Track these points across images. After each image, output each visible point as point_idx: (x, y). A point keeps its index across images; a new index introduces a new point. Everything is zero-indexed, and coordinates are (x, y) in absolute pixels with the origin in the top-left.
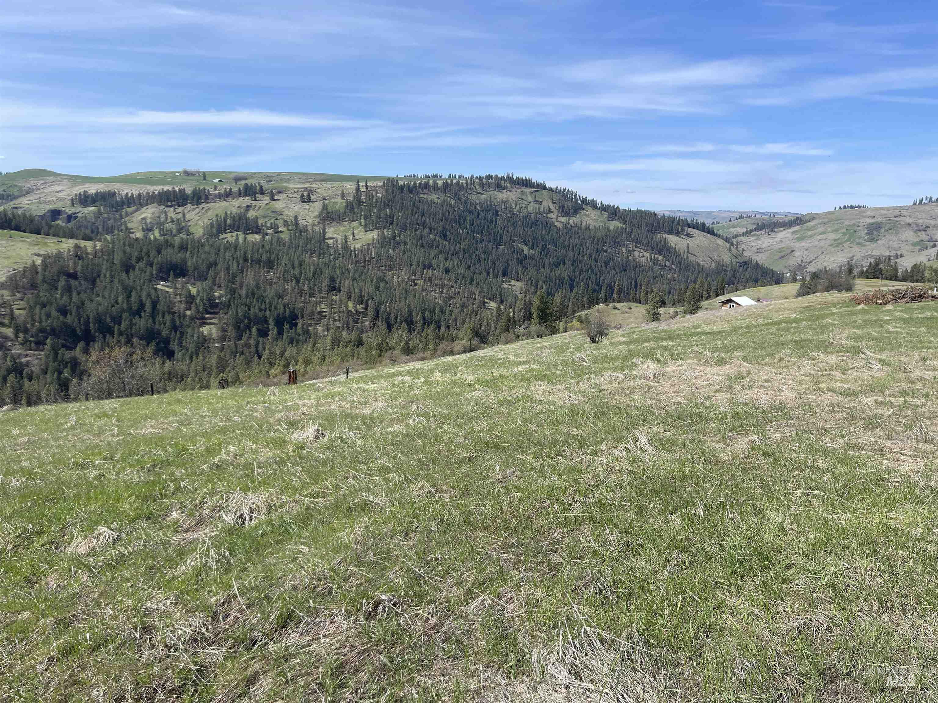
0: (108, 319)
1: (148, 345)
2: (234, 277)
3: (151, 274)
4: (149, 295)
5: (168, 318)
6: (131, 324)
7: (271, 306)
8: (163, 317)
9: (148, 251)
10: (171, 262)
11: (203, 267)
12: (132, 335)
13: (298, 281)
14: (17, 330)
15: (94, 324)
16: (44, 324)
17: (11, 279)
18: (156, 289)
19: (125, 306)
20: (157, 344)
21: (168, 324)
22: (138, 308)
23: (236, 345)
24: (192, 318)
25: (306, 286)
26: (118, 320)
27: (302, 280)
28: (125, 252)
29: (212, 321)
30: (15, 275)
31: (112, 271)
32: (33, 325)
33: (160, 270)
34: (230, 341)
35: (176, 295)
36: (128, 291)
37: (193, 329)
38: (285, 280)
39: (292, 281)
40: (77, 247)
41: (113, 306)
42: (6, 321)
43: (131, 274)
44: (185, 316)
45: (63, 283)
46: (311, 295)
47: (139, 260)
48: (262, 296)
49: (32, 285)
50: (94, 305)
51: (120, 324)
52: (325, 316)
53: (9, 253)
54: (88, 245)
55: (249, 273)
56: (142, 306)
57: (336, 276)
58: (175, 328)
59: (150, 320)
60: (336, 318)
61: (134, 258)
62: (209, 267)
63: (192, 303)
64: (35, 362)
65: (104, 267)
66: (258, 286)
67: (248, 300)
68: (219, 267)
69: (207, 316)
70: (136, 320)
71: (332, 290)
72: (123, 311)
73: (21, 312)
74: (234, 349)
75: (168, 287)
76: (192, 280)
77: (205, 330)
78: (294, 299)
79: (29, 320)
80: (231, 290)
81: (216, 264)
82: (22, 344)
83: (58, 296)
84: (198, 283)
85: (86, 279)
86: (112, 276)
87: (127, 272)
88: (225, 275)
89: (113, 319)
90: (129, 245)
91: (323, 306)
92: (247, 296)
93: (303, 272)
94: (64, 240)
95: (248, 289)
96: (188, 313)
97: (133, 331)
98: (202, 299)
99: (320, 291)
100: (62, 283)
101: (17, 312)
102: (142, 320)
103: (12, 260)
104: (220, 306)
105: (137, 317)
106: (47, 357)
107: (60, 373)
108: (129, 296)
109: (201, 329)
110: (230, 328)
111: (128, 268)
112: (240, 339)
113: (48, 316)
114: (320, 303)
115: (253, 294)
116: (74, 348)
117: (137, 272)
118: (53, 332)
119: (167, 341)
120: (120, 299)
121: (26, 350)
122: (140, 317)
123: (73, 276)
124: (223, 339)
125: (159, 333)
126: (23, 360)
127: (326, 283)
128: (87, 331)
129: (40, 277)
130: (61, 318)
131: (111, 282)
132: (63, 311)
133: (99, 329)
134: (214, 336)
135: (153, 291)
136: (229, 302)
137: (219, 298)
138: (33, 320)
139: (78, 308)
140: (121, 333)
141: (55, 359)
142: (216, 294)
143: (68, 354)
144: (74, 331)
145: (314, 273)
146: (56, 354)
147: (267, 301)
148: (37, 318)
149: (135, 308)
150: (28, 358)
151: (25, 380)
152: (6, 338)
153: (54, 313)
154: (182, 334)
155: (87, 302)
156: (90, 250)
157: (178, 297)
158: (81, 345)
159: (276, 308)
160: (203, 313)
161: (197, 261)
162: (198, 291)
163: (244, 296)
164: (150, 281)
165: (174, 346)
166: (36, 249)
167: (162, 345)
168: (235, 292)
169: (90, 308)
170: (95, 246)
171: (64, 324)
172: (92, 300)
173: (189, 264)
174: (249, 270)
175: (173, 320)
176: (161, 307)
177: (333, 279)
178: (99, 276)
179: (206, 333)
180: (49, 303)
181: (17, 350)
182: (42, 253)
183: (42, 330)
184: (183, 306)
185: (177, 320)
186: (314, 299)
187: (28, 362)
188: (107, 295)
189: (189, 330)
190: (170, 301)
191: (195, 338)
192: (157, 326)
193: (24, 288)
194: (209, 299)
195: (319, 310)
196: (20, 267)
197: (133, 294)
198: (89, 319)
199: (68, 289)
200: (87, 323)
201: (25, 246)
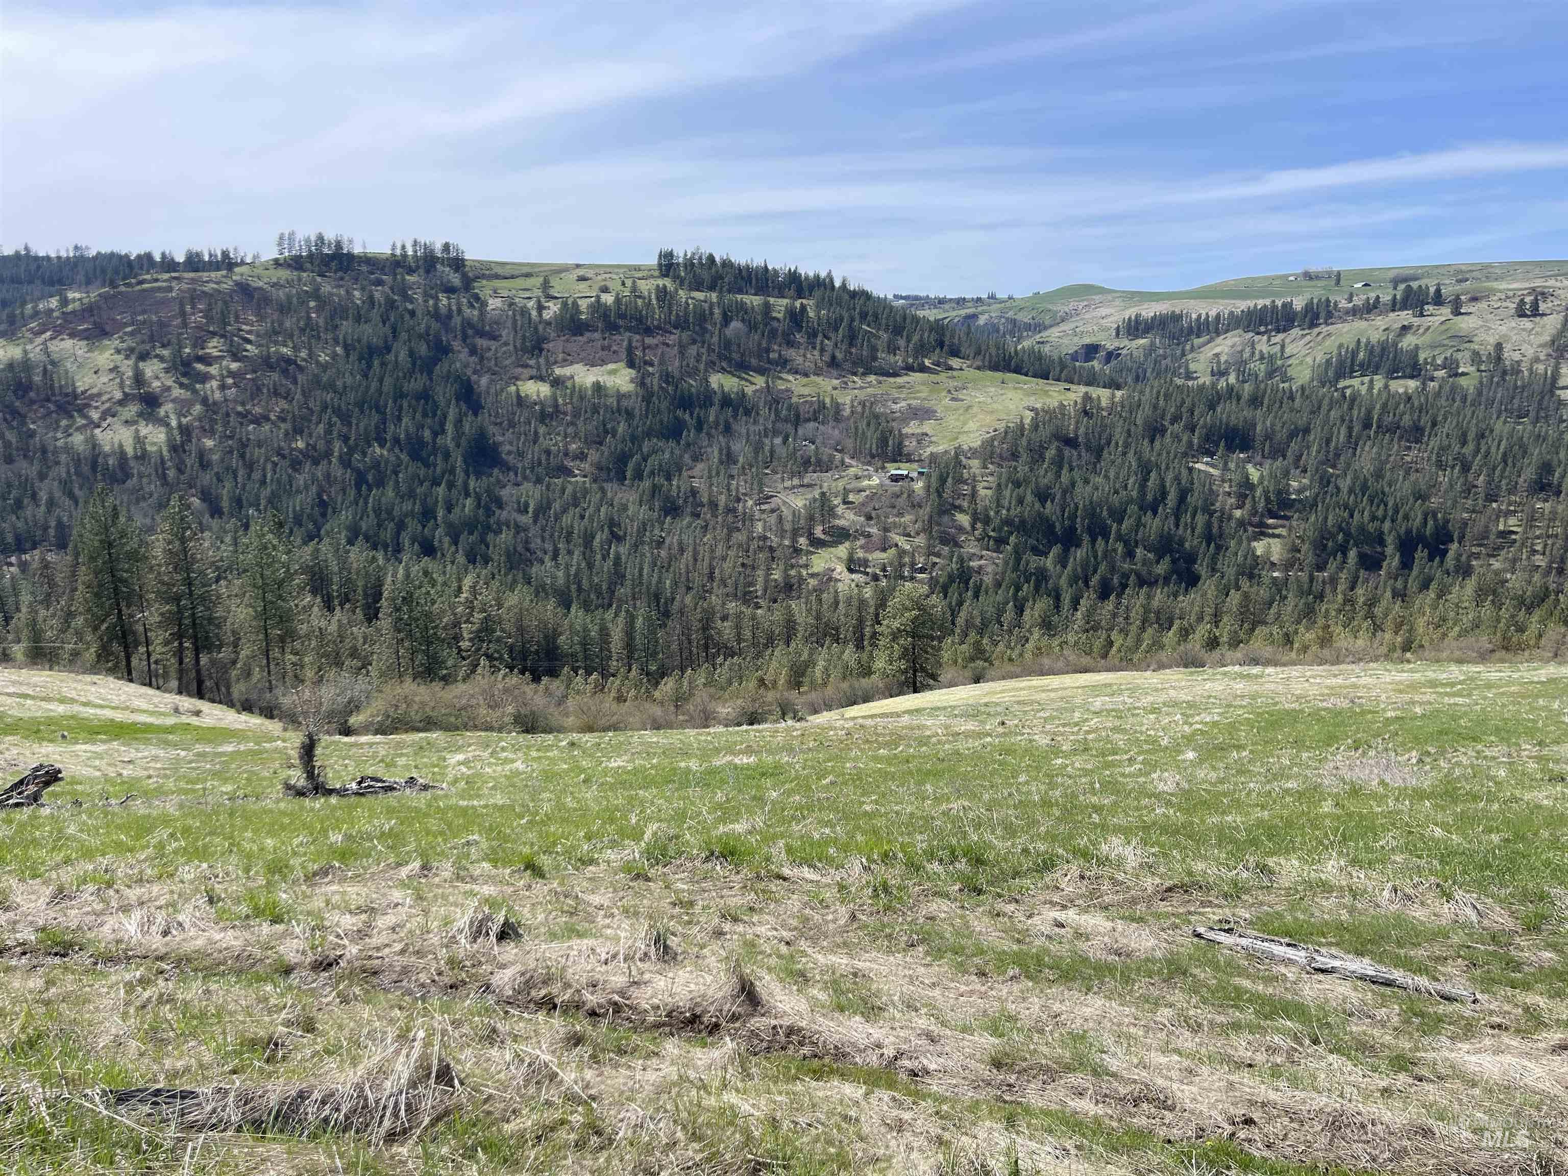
0: (1105, 513)
1: (1158, 562)
2: (1337, 456)
3: (1190, 444)
4: (1177, 479)
5: (1201, 519)
6: (1139, 524)
7: (1396, 511)
8: (1193, 516)
9: (1194, 405)
10: (1227, 425)
11: (1281, 435)
12: (1136, 542)
13: (1466, 468)
14: (975, 519)
15: (1083, 519)
16: (1012, 512)
17: (988, 444)
18: (1191, 470)
19: (1134, 494)
20: (1174, 561)
21: (1198, 531)
22: (1155, 499)
23: (1312, 579)
24: (1242, 523)
25: (1482, 478)
26: (1119, 515)
27: (1474, 467)
28: (1155, 407)
29: (1277, 531)
30: (993, 439)
31: (1129, 435)
32: (997, 513)
33: (1207, 438)
34: (1301, 570)
35: (1223, 481)
36: (1145, 469)
37: (1240, 543)
38: (1440, 465)
39: (1453, 467)
40: (1087, 397)
41: (1116, 492)
42: (965, 504)
43: (1157, 444)
44: (1230, 517)
45: (1053, 452)
46: (1491, 498)
47: (1175, 419)
48: (1383, 493)
49: (1013, 454)
50: (1088, 489)
51: (1120, 522)
52: (1515, 541)
53: (995, 406)
54: (1103, 395)
55: (1367, 448)
56: (1164, 494)
57: (1555, 462)
58: (1209, 537)
59: (1172, 520)
60: (1539, 548)
61: (1168, 417)
62: (1292, 435)
63: (1246, 496)
64: (990, 569)
65: (1119, 430)
66: (1379, 475)
67: (1352, 497)
68: (1312, 437)
69: (1271, 521)
70: (1148, 518)
71: (1542, 489)
72: (1131, 501)
73: (989, 492)
74: (1306, 586)
75: (1213, 466)
76: (1258, 458)
77: (1259, 547)
78: (1449, 503)
79: (994, 506)
80: (1321, 478)
81: (1307, 431)
82: (978, 540)
83: (1042, 472)
84: (1268, 463)
85: (1088, 448)
86: (1127, 445)
87: (1152, 441)
88: (1319, 452)
89: (1112, 512)
90: (1166, 395)
91: (1512, 521)
92: (1351, 491)
93: (1483, 449)
94: (1073, 387)
95: (1356, 478)
96: (1238, 513)
97: (1140, 536)
98: (1266, 492)
99: (1512, 491)
100: (1051, 453)
101: (982, 492)
102: (1157, 520)
103: (994, 417)
104: (1297, 505)
105: (1149, 513)
106: (1006, 563)
107: (1018, 589)
108: (1146, 480)
109: (1255, 544)
110: (1305, 548)
111: (1155, 431)
112: (1320, 568)
113: (1021, 501)
114: (1508, 513)
115: (1364, 488)
116: (1045, 554)
117: (1168, 439)
118: (1022, 527)
119: (1191, 558)
120: (1131, 481)
121: (983, 549)
122: (1155, 513)
123: (1071, 442)
124: (1288, 565)
125: (1181, 542)
126: (974, 564)
127: (1529, 473)
128: (1072, 529)
129: (1024, 442)
130: (1037, 505)
131: (1124, 454)
132: (1043, 496)
133: (1089, 528)
134: (1275, 558)
135: (1184, 472)
136: (1315, 499)
137: (1299, 491)
138: (999, 505)
139: (1065, 492)
140: (1120, 538)
141: (1016, 569)
142: (1295, 484)
143: (1034, 562)
144: (1051, 526)
145: (1505, 455)
146: (1018, 560)
147: (1390, 504)
148: (1006, 503)
149: (1150, 497)
150: (983, 562)
151: (970, 593)
152: (961, 529)
153: (1029, 498)
154: (1218, 548)
155: (1079, 483)
156: (1104, 402)
157: (1226, 485)
158: (1056, 550)
159: (1406, 517)
160: (1262, 515)
161: (1272, 425)
162: (1262, 476)
163: (1345, 489)
164: (1185, 455)
165: (1201, 568)
166: (1032, 401)
167: (1182, 564)
168: (1329, 482)
169: (1082, 494)
170: (1113, 396)
171: (1039, 514)
172: (1087, 482)
173: (1259, 428)
174: (1369, 443)
175: (1209, 525)
176: (1193, 499)
177: (1546, 468)
178: (1109, 443)
179: (1259, 553)
180: (1027, 481)
181: (971, 548)
182: (1038, 406)
183: (1008, 522)
184: (1232, 500)
185: (1216, 525)
186: (1494, 505)
187: (980, 567)
188: (1112, 475)
189: (1233, 543)
190: (1211, 490)
191: (1240, 558)
192: (1180, 532)
193: (1001, 457)
194: (1279, 493)
195: (1501, 527)
196: (1001, 427)
197: (1153, 475)
198: (1077, 508)
199: (1058, 463)
200: (1073, 517)
201: (1019, 395)
